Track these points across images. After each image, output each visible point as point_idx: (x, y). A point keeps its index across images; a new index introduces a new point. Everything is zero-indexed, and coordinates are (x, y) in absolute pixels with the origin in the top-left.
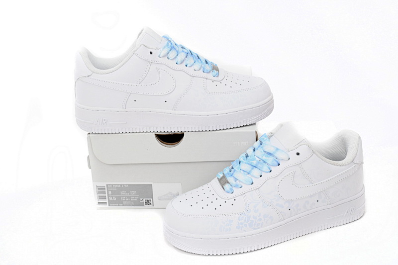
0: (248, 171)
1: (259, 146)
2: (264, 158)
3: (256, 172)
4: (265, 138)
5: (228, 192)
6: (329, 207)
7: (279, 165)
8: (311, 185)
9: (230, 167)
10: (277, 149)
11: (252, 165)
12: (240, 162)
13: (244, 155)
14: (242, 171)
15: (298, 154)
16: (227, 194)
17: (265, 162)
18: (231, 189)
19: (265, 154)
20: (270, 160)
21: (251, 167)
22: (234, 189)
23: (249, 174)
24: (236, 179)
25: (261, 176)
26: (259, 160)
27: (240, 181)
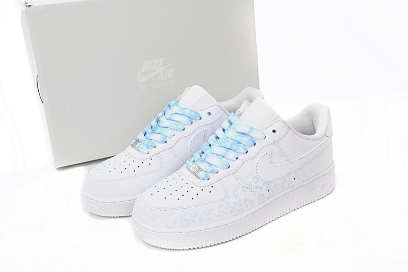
0: (223, 155)
1: (229, 127)
2: (238, 139)
3: (231, 155)
4: (235, 118)
5: (204, 179)
6: (305, 183)
7: (255, 144)
8: (288, 163)
9: (200, 151)
10: (252, 128)
11: (225, 148)
12: (210, 145)
13: (213, 137)
14: (215, 155)
15: (274, 131)
16: (202, 181)
17: (239, 143)
18: (207, 176)
19: (239, 134)
20: (245, 140)
21: (225, 150)
22: (209, 174)
23: (223, 157)
24: (210, 164)
25: (237, 158)
26: (233, 141)
27: (215, 166)
